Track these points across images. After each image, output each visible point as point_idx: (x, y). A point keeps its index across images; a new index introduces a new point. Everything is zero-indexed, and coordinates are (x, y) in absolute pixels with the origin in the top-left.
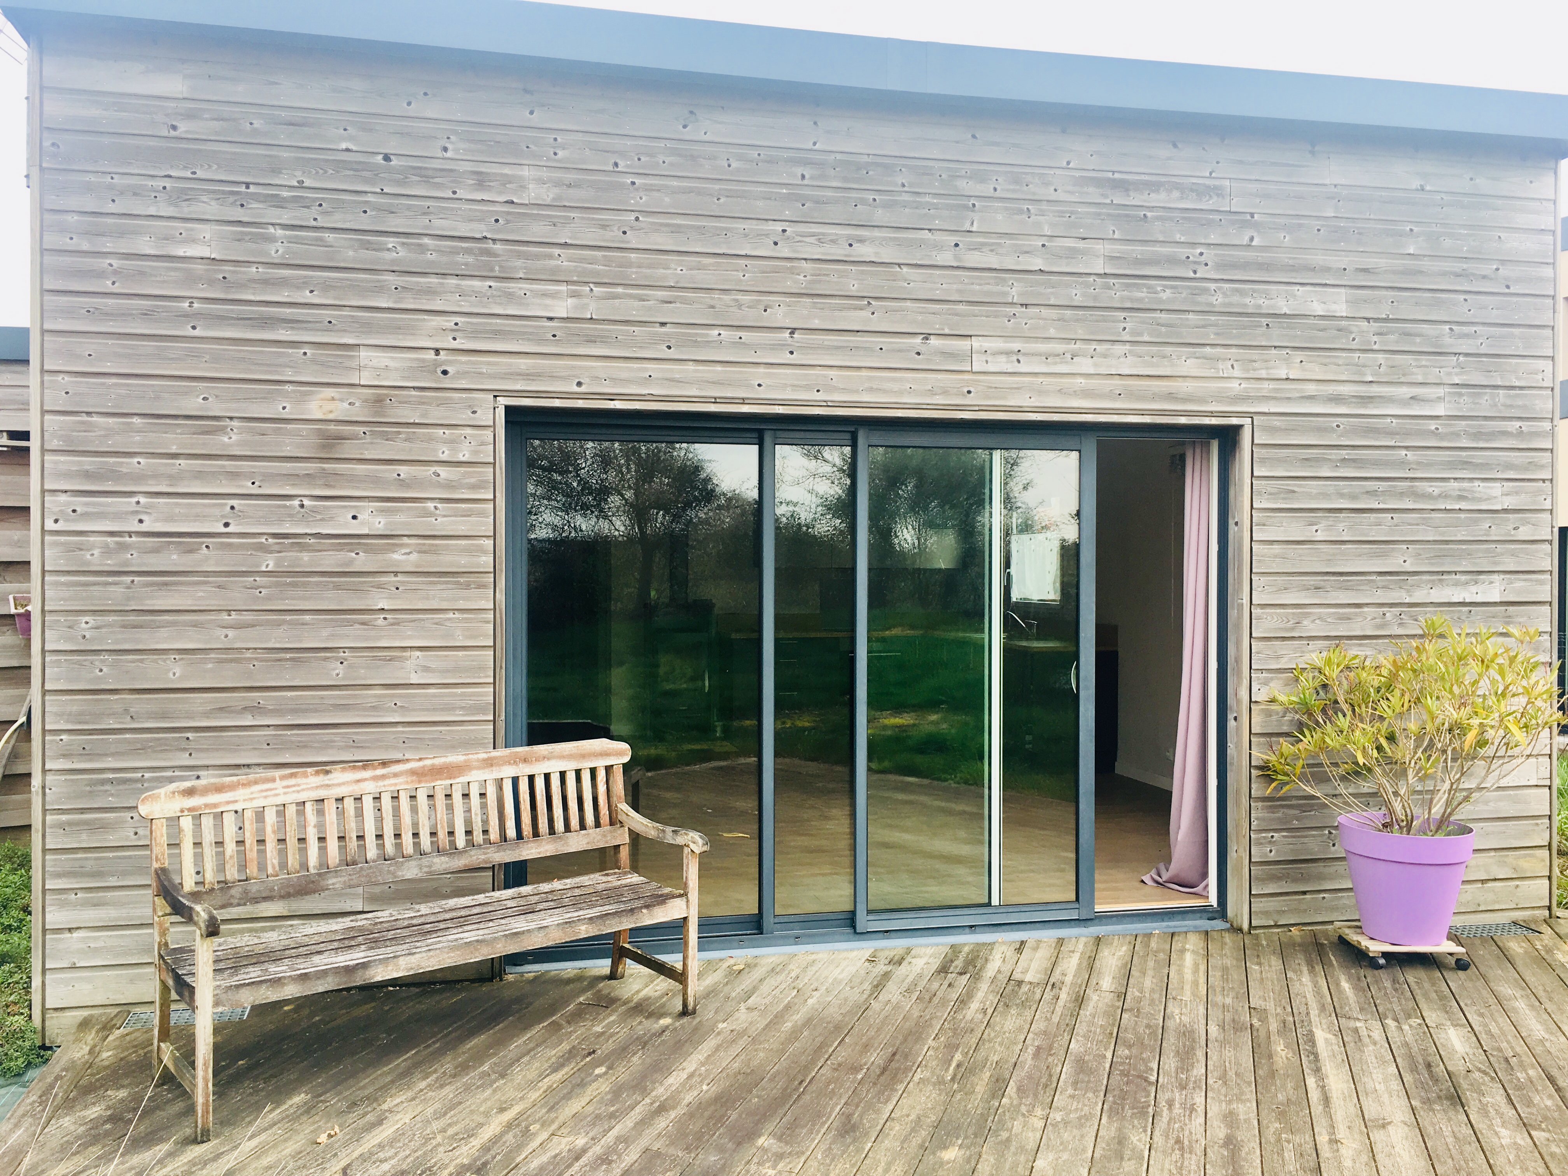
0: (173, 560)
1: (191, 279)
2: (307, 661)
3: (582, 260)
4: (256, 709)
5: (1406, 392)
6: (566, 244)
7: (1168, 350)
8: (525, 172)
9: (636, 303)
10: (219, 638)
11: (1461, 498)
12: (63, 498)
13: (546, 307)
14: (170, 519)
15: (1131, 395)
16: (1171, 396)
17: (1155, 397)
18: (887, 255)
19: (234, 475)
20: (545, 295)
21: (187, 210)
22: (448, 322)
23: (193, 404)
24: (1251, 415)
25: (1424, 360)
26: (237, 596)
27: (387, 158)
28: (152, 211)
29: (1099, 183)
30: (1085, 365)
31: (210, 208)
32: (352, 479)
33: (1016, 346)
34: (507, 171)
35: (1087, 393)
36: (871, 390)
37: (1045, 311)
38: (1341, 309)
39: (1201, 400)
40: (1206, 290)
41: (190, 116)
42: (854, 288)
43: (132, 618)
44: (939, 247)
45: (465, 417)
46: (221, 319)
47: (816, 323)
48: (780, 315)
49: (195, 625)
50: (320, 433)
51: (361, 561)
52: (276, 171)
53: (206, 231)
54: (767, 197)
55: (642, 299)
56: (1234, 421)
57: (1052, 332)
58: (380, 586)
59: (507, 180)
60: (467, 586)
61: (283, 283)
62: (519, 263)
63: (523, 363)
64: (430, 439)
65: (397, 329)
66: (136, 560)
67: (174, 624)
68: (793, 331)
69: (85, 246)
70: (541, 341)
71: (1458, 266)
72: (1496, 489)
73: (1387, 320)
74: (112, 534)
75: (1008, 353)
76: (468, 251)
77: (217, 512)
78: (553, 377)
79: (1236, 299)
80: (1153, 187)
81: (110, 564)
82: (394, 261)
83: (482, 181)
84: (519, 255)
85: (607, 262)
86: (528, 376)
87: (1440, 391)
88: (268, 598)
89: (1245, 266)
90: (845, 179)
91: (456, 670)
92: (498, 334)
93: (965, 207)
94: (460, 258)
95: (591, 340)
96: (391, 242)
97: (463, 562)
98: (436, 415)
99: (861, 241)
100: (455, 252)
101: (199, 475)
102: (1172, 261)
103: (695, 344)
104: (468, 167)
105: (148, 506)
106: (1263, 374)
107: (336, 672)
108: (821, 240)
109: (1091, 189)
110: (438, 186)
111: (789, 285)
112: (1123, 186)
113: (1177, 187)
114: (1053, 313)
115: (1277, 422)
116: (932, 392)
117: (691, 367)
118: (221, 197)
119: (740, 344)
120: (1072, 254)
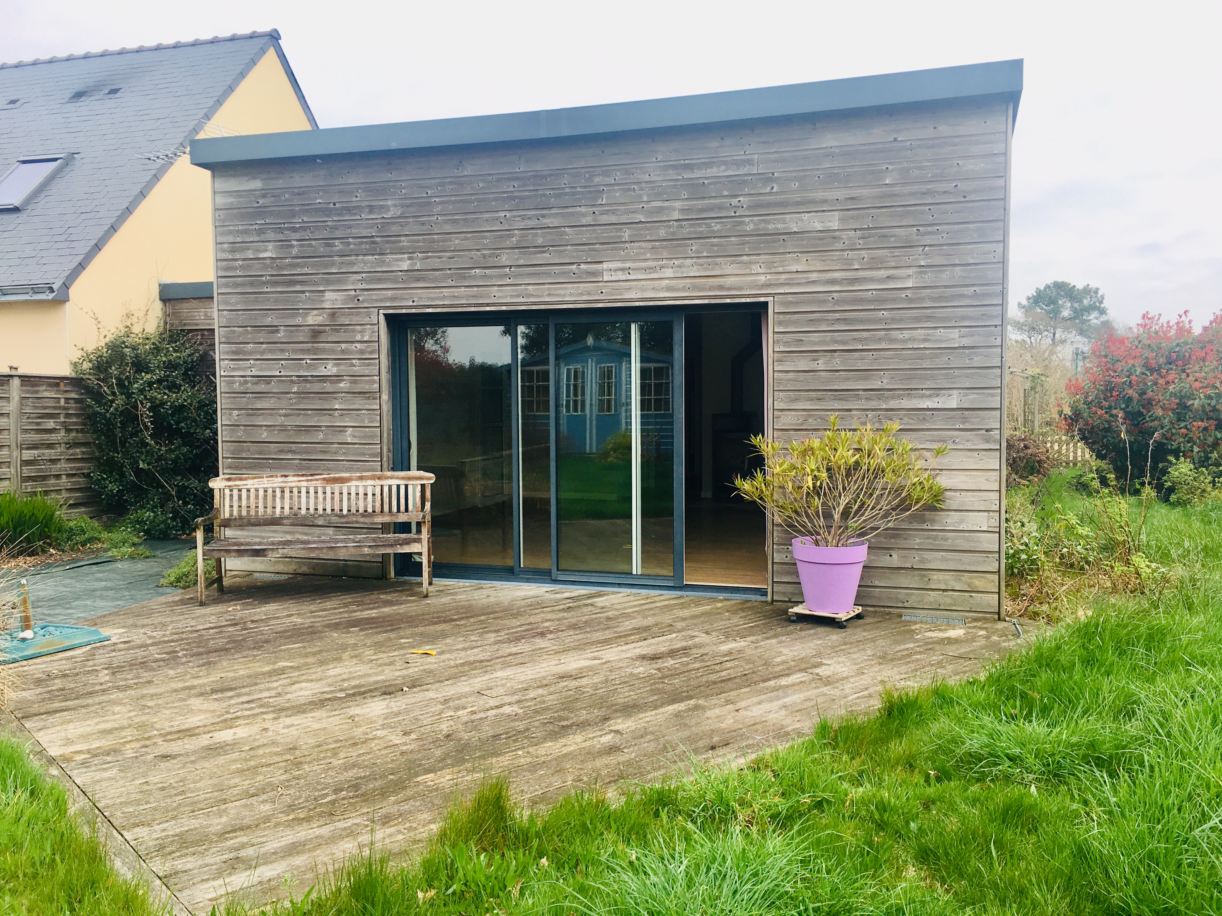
0: (262, 387)
1: (266, 267)
2: (309, 431)
3: (414, 241)
4: (293, 452)
5: (883, 273)
6: (406, 235)
7: (719, 260)
8: (389, 203)
9: (438, 260)
10: (280, 420)
11: (925, 340)
12: (226, 362)
13: (398, 266)
14: (261, 370)
15: (696, 288)
16: (721, 287)
17: (711, 288)
18: (555, 222)
19: (282, 351)
20: (398, 260)
21: (263, 237)
22: (359, 277)
23: (268, 321)
24: (773, 295)
25: (897, 252)
26: (284, 403)
27: (334, 204)
28: (251, 239)
29: (674, 167)
30: (669, 273)
31: (271, 235)
32: (324, 351)
33: (627, 265)
34: (381, 203)
35: (669, 289)
36: (550, 295)
37: (644, 244)
38: (835, 225)
39: (740, 288)
40: (742, 223)
41: (264, 196)
42: (540, 241)
43: (250, 411)
44: (584, 215)
45: (367, 320)
46: (276, 283)
47: (522, 262)
48: (504, 259)
49: (271, 415)
50: (313, 331)
51: (328, 387)
52: (294, 217)
53: (270, 246)
54: (496, 199)
55: (440, 257)
56: (762, 299)
57: (648, 256)
58: (335, 399)
59: (382, 207)
60: (369, 397)
61: (297, 265)
62: (387, 246)
63: (390, 293)
64: (354, 331)
65: (339, 281)
66: (250, 387)
67: (263, 414)
68: (511, 267)
69: (230, 257)
70: (396, 282)
71: (924, 188)
72: (955, 333)
73: (869, 228)
74: (242, 376)
75: (623, 269)
76: (366, 243)
77: (276, 366)
78: (402, 299)
79: (762, 225)
80: (709, 165)
81: (242, 389)
82: (338, 251)
83: (371, 209)
84: (388, 242)
85: (424, 241)
86: (392, 299)
87: (911, 271)
88: (295, 404)
89: (769, 205)
90: (534, 185)
91: (366, 437)
92: (380, 280)
93: (599, 191)
94: (363, 246)
95: (418, 280)
96: (337, 242)
97: (366, 387)
98: (355, 320)
99: (543, 216)
100: (361, 243)
101: (270, 351)
102: (721, 208)
103: (465, 278)
104: (367, 203)
105: (254, 364)
106: (781, 269)
107: (320, 437)
108: (523, 218)
109: (671, 172)
110: (355, 214)
111: (508, 244)
112: (689, 167)
113: (725, 163)
114: (650, 245)
115: (790, 298)
116: (581, 294)
117: (463, 289)
118: (276, 230)
119: (485, 276)
120: (660, 210)
